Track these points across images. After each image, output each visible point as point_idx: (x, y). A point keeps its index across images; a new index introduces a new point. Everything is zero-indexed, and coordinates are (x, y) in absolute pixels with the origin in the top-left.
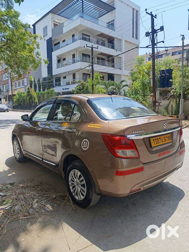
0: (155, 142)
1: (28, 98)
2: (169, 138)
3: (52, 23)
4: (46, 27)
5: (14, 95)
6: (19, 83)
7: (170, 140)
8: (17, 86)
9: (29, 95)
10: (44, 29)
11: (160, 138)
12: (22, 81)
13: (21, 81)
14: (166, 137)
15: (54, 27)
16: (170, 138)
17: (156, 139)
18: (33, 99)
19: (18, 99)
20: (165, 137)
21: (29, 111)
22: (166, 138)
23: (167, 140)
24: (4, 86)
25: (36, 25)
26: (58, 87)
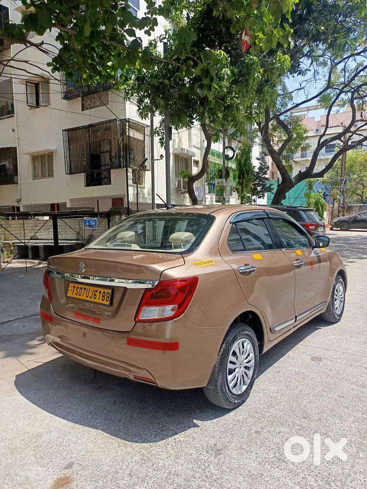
0: (75, 292)
2: (103, 296)
7: (105, 300)
11: (85, 289)
14: (98, 292)
16: (107, 297)
17: (78, 288)
20: (96, 291)
22: (97, 294)
23: (98, 296)
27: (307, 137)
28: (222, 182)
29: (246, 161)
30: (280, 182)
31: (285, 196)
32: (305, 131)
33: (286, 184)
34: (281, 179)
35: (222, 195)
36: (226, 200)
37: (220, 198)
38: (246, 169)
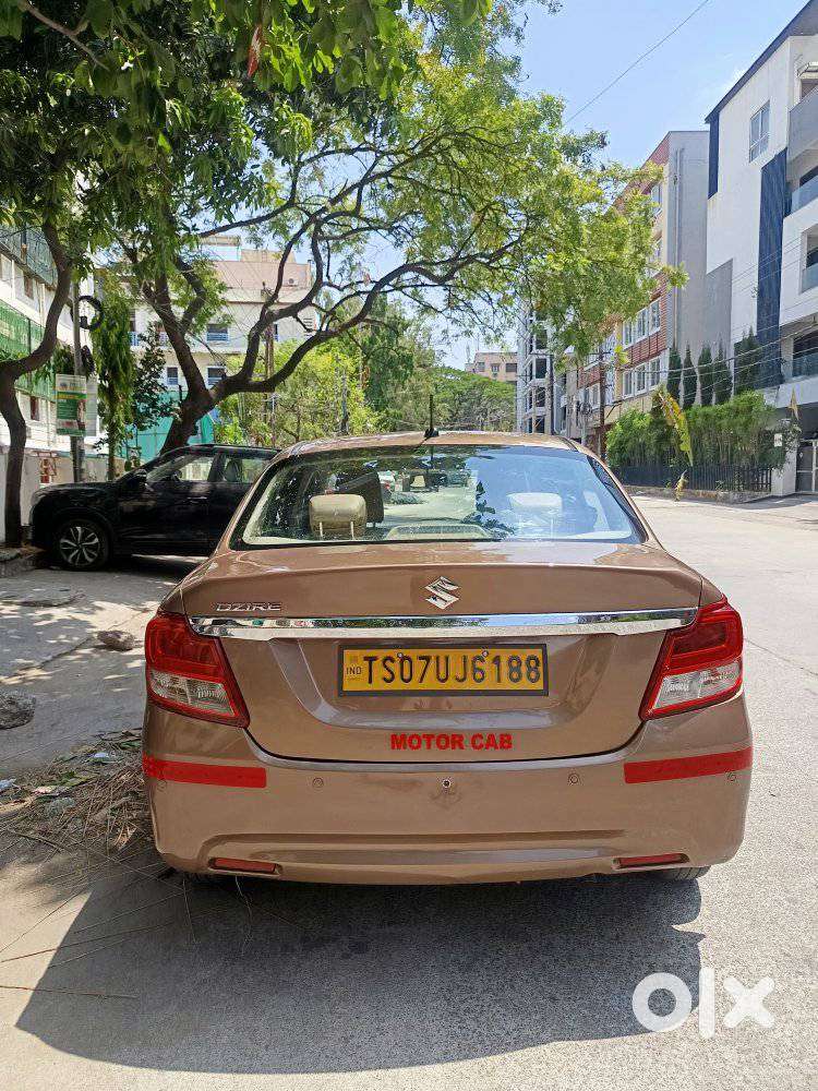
1: (654, 434)
3: (791, 80)
4: (765, 109)
5: (610, 426)
6: (641, 375)
8: (634, 387)
9: (658, 423)
10: (754, 120)
12: (653, 364)
13: (648, 366)
15: (803, 95)
18: (673, 440)
19: (621, 443)
21: (653, 490)
24: (591, 389)
25: (723, 115)
26: (803, 379)
27: (224, 302)
28: (74, 384)
29: (120, 335)
30: (185, 395)
31: (196, 428)
32: (222, 287)
33: (197, 402)
34: (185, 388)
35: (75, 416)
36: (87, 428)
37: (68, 423)
38: (121, 357)
